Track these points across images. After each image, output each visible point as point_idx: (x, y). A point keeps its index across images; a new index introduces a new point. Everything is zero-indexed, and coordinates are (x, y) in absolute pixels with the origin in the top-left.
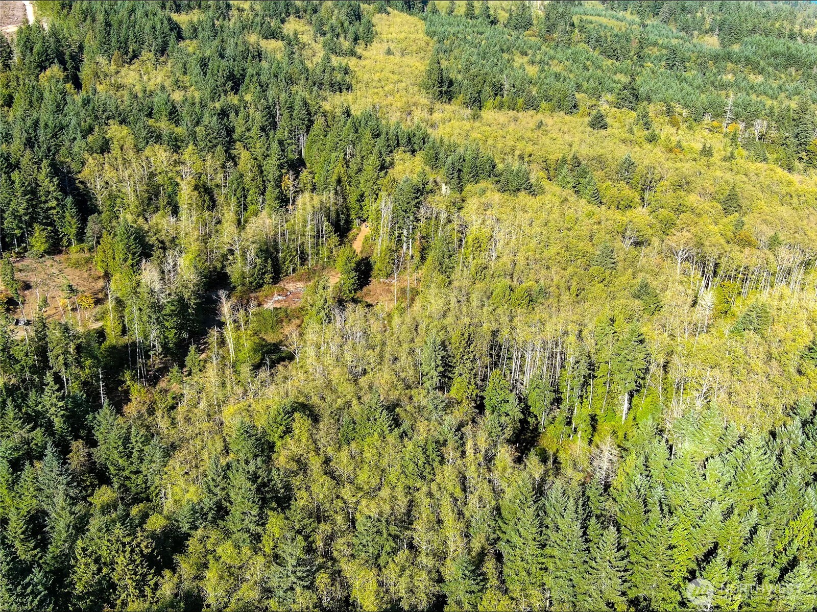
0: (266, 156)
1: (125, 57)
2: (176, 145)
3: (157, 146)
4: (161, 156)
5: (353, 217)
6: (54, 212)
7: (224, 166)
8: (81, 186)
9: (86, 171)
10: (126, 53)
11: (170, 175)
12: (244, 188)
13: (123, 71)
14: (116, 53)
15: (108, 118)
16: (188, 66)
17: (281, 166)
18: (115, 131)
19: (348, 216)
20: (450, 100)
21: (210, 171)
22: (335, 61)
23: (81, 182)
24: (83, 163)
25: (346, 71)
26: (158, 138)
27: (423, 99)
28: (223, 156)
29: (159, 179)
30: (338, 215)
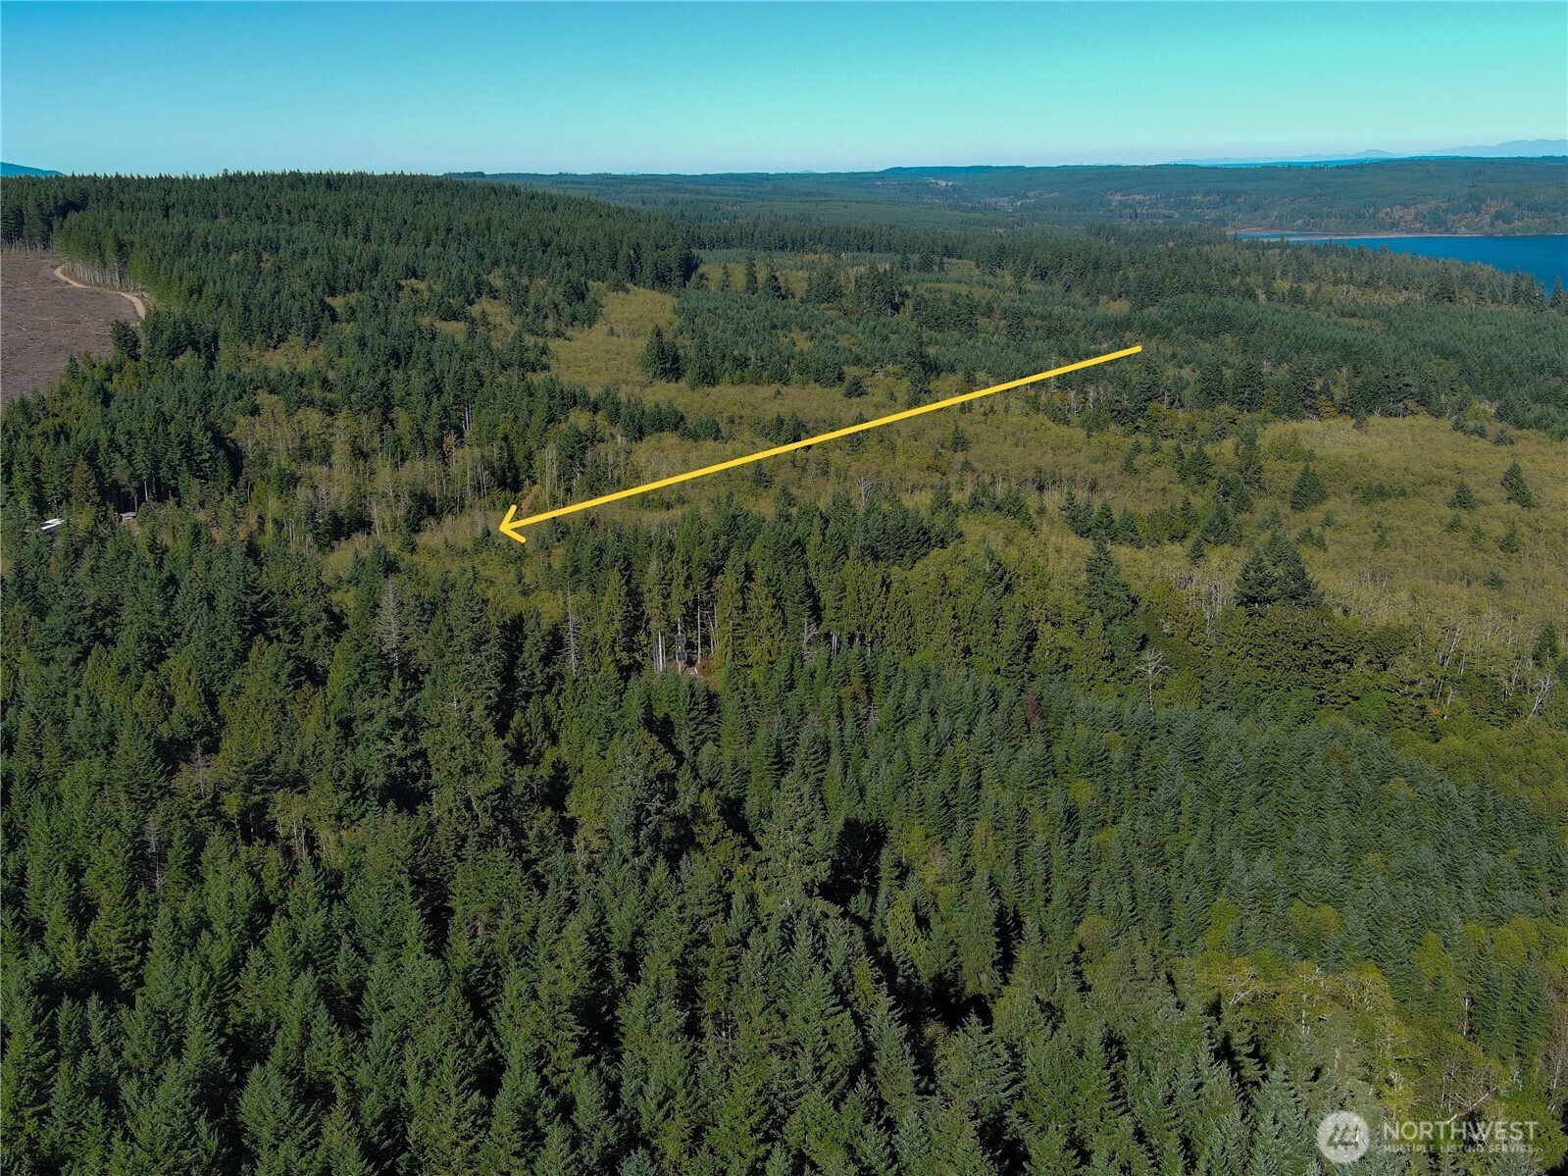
0: (426, 419)
1: (269, 341)
2: (330, 410)
3: (309, 410)
4: (313, 418)
5: (523, 477)
6: (207, 465)
7: (380, 429)
8: (232, 445)
9: (237, 431)
10: (271, 338)
11: (323, 436)
12: (402, 452)
13: (268, 355)
14: (258, 338)
15: (256, 388)
16: (344, 347)
17: (442, 427)
18: (263, 398)
19: (517, 476)
20: (677, 379)
21: (366, 435)
22: (530, 340)
23: (232, 441)
24: (235, 423)
25: (544, 351)
26: (311, 403)
27: (637, 375)
28: (380, 418)
29: (310, 442)
30: (504, 473)
